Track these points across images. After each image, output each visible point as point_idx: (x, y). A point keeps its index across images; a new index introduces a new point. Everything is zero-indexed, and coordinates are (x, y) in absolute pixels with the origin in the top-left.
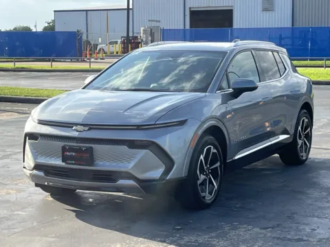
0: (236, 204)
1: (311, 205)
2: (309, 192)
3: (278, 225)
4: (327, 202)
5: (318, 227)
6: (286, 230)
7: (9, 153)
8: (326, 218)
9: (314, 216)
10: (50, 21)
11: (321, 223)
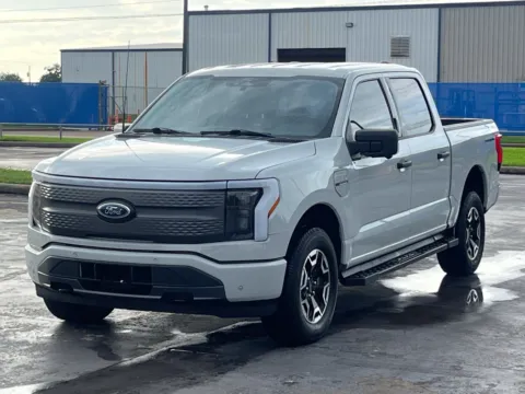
0: (374, 347)
1: (485, 350)
2: (481, 332)
3: (439, 379)
4: (509, 346)
5: (499, 382)
6: (452, 385)
7: (14, 271)
8: (509, 369)
9: (491, 366)
10: (52, 66)
11: (503, 376)
